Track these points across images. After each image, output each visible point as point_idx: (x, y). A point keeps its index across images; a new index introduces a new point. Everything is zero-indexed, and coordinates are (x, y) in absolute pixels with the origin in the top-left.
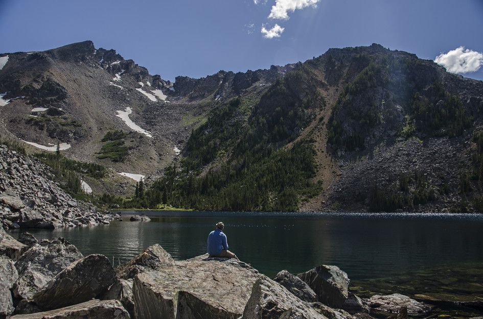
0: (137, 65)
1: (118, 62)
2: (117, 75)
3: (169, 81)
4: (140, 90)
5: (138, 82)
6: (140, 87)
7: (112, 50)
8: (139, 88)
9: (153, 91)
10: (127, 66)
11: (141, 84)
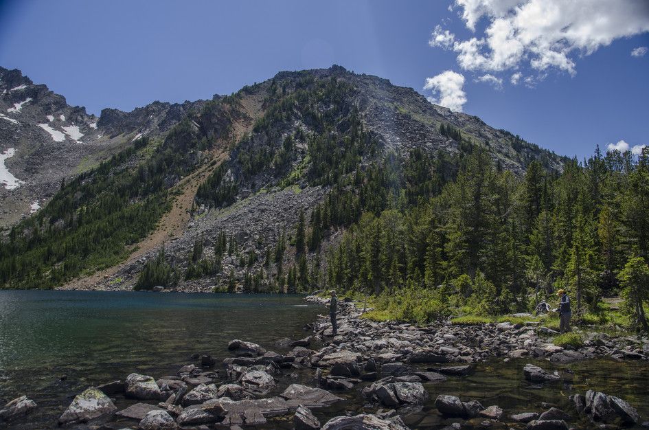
0: (53, 92)
1: (22, 87)
2: (16, 105)
3: (93, 115)
4: (45, 127)
5: (46, 115)
6: (47, 121)
7: (16, 70)
8: (44, 123)
9: (65, 128)
10: (37, 93)
11: (51, 118)
